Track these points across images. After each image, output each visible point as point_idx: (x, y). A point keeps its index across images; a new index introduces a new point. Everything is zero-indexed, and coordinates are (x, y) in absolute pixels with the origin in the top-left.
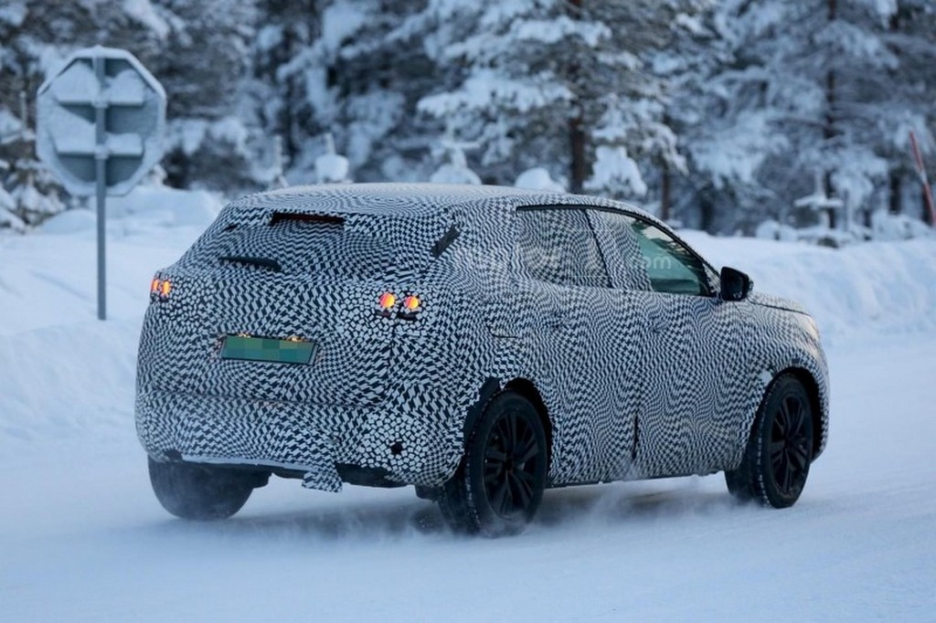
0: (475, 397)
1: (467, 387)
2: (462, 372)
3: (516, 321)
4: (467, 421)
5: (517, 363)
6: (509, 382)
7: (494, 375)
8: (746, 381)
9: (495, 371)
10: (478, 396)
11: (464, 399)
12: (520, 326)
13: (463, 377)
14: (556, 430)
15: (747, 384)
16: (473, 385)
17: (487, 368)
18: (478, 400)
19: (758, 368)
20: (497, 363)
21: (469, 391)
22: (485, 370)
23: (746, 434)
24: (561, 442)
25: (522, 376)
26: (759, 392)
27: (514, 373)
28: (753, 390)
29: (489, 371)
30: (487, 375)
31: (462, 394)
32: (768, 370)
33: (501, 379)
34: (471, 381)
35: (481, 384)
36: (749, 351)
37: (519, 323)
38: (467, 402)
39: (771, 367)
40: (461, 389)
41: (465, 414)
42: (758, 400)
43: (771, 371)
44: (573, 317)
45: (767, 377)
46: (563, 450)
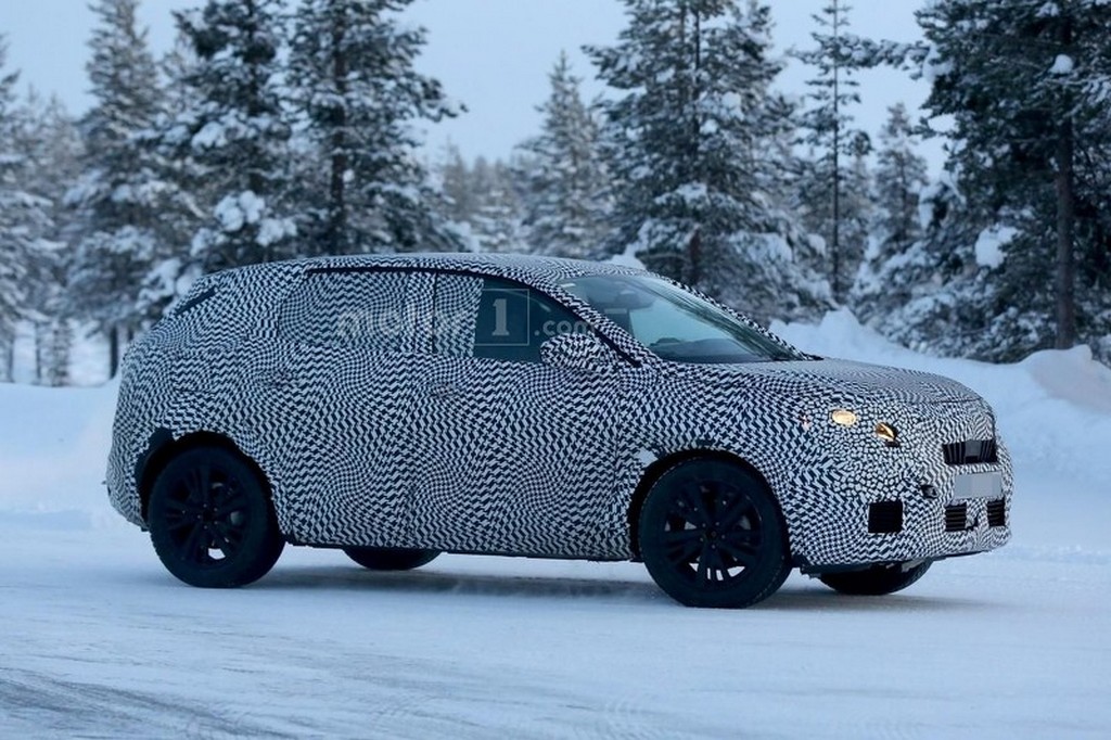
0: (144, 445)
1: (138, 436)
2: (134, 421)
3: (212, 377)
4: (138, 466)
5: (199, 416)
6: (187, 434)
7: (167, 426)
8: (612, 459)
9: (167, 422)
10: (148, 445)
11: (135, 446)
12: (219, 382)
13: (135, 426)
14: (274, 487)
15: (614, 463)
16: (143, 434)
17: (158, 419)
18: (147, 448)
19: (632, 446)
20: (170, 415)
21: (139, 440)
22: (156, 421)
23: (620, 519)
24: (285, 500)
25: (205, 429)
26: (634, 473)
27: (193, 426)
28: (623, 471)
29: (160, 421)
30: (158, 425)
31: (134, 441)
32: (649, 449)
33: (175, 430)
34: (142, 430)
35: (150, 434)
36: (619, 427)
37: (216, 378)
38: (137, 450)
39: (654, 446)
40: (133, 437)
41: (135, 461)
42: (633, 481)
43: (655, 451)
44: (303, 377)
45: (647, 458)
46: (289, 508)
